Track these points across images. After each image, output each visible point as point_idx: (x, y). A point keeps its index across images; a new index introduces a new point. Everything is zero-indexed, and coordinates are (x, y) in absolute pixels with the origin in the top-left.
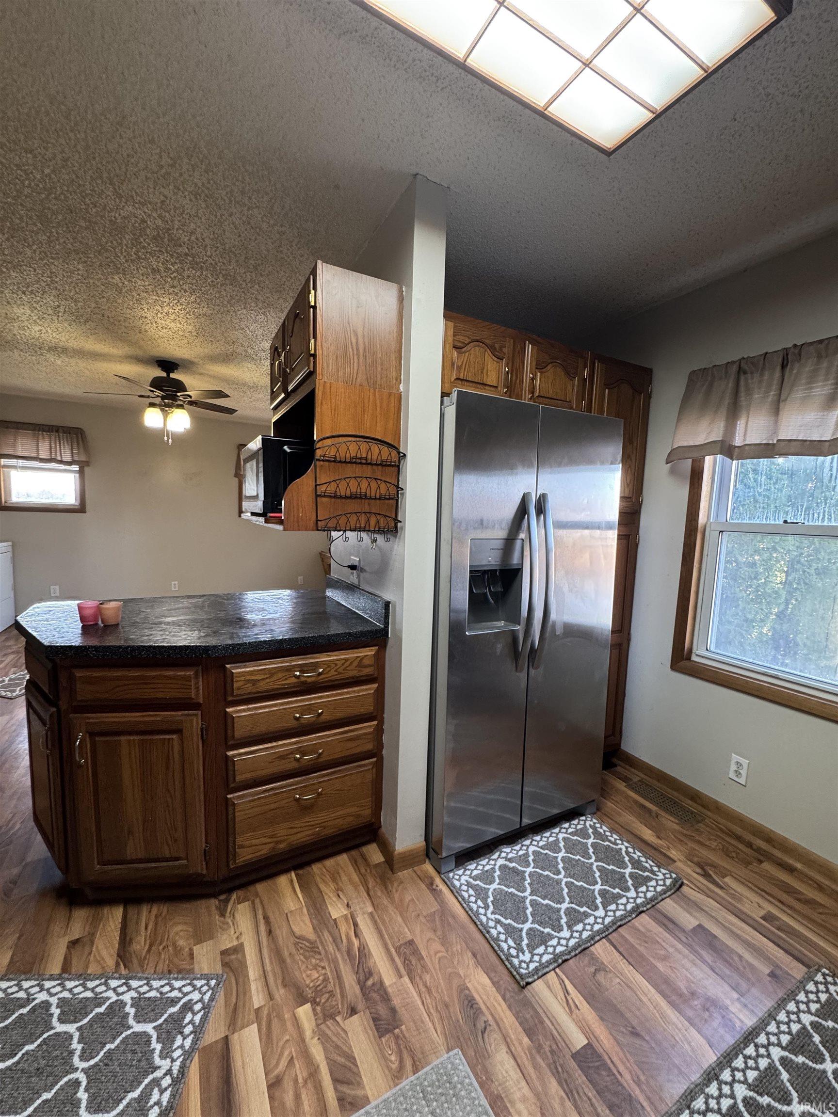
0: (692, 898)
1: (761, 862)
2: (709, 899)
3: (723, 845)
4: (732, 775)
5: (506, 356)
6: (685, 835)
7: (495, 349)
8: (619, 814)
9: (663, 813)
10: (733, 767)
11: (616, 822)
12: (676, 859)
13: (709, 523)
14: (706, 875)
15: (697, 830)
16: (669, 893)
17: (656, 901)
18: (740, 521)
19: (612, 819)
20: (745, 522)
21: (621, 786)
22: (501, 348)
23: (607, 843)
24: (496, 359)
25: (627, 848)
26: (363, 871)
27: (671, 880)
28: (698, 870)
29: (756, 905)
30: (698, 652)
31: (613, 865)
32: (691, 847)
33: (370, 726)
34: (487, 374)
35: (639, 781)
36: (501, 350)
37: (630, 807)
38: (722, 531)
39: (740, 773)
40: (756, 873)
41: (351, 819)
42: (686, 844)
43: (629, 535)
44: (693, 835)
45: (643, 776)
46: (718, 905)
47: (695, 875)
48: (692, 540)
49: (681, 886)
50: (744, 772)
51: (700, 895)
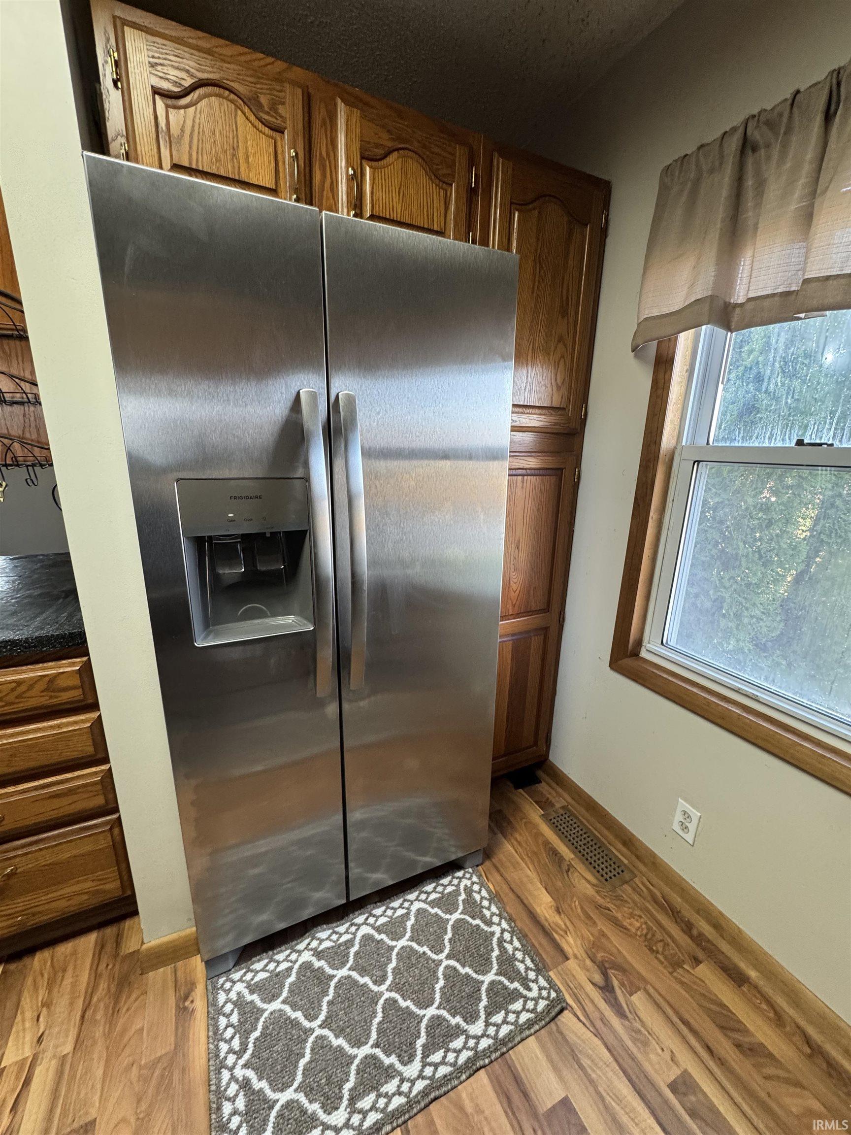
0: (571, 1037)
1: (697, 961)
2: (596, 1040)
3: (649, 929)
4: (676, 827)
5: (289, 124)
6: (599, 907)
7: (260, 106)
8: (515, 866)
9: (579, 866)
10: (679, 817)
11: (505, 879)
12: (570, 955)
13: (679, 448)
14: (607, 989)
15: (618, 898)
16: (537, 1027)
17: (510, 1045)
18: (728, 444)
19: (502, 875)
20: (737, 445)
21: (535, 814)
22: (273, 107)
23: (478, 922)
24: (267, 130)
25: (503, 931)
26: (102, 966)
27: (546, 1002)
28: (598, 978)
29: (667, 1055)
30: (650, 646)
31: (471, 966)
32: (601, 931)
33: (96, 773)
34: (247, 162)
35: (563, 808)
36: (276, 111)
37: (535, 853)
38: (699, 462)
39: (686, 827)
40: (682, 983)
41: (85, 897)
42: (595, 923)
43: (561, 469)
44: (611, 906)
45: (569, 799)
46: (607, 1054)
47: (589, 988)
48: (650, 476)
49: (562, 1011)
50: (692, 827)
51: (584, 1029)
